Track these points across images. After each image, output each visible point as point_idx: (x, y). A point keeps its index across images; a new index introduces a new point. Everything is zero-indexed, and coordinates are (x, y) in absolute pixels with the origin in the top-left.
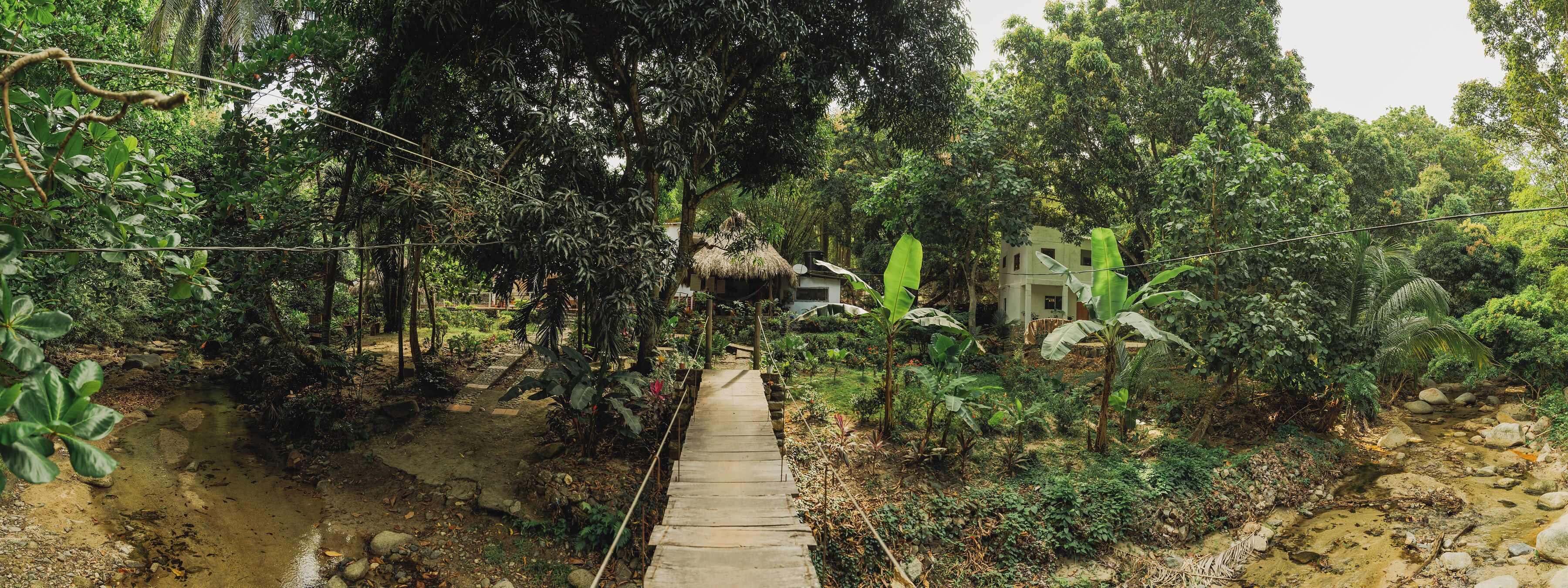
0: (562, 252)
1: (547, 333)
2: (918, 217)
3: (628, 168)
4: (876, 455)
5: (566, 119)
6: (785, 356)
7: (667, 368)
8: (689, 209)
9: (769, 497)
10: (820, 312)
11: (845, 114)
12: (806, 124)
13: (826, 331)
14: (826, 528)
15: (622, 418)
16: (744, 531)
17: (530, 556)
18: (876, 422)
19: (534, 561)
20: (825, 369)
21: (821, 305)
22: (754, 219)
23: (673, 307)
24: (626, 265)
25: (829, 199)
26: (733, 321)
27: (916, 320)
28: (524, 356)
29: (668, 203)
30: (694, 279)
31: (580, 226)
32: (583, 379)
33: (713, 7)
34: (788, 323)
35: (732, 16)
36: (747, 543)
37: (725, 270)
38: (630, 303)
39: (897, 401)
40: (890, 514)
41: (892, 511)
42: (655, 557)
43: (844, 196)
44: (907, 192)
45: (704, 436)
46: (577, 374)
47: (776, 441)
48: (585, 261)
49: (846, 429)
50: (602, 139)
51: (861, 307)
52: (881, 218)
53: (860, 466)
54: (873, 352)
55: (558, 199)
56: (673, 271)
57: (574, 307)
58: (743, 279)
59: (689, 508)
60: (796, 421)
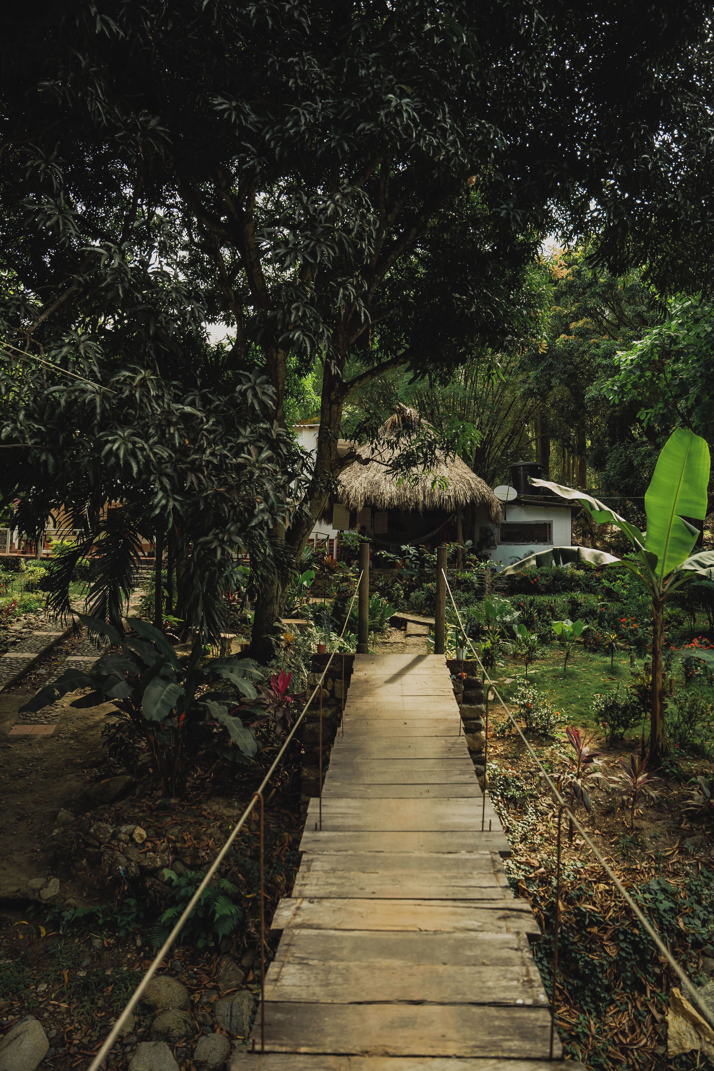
0: (128, 465)
1: (104, 596)
2: (698, 400)
3: (240, 342)
4: (637, 796)
5: (145, 264)
6: (484, 633)
7: (298, 652)
8: (332, 403)
9: (464, 855)
10: (539, 559)
11: (569, 254)
12: (509, 273)
13: (549, 590)
14: (553, 908)
15: (225, 733)
16: (424, 908)
17: (77, 966)
18: (636, 741)
19: (82, 974)
20: (549, 653)
21: (542, 549)
22: (431, 417)
23: (306, 555)
24: (230, 489)
25: (549, 382)
26: (400, 577)
27: (702, 572)
28: (66, 636)
29: (301, 393)
30: (338, 511)
31: (159, 427)
32: (162, 671)
33: (368, 121)
34: (488, 579)
35: (397, 131)
36: (430, 924)
37: (387, 497)
38: (239, 550)
39: (672, 707)
40: (661, 896)
41: (664, 891)
42: (281, 947)
43: (573, 376)
44: (675, 362)
45: (358, 759)
46: (152, 663)
47: (473, 768)
48: (166, 481)
49: (586, 750)
50: (197, 298)
51: (607, 551)
52: (635, 406)
53: (609, 812)
54: (627, 625)
55: (124, 383)
56: (305, 500)
57: (150, 555)
58: (416, 510)
59: (334, 870)
60: (502, 736)
